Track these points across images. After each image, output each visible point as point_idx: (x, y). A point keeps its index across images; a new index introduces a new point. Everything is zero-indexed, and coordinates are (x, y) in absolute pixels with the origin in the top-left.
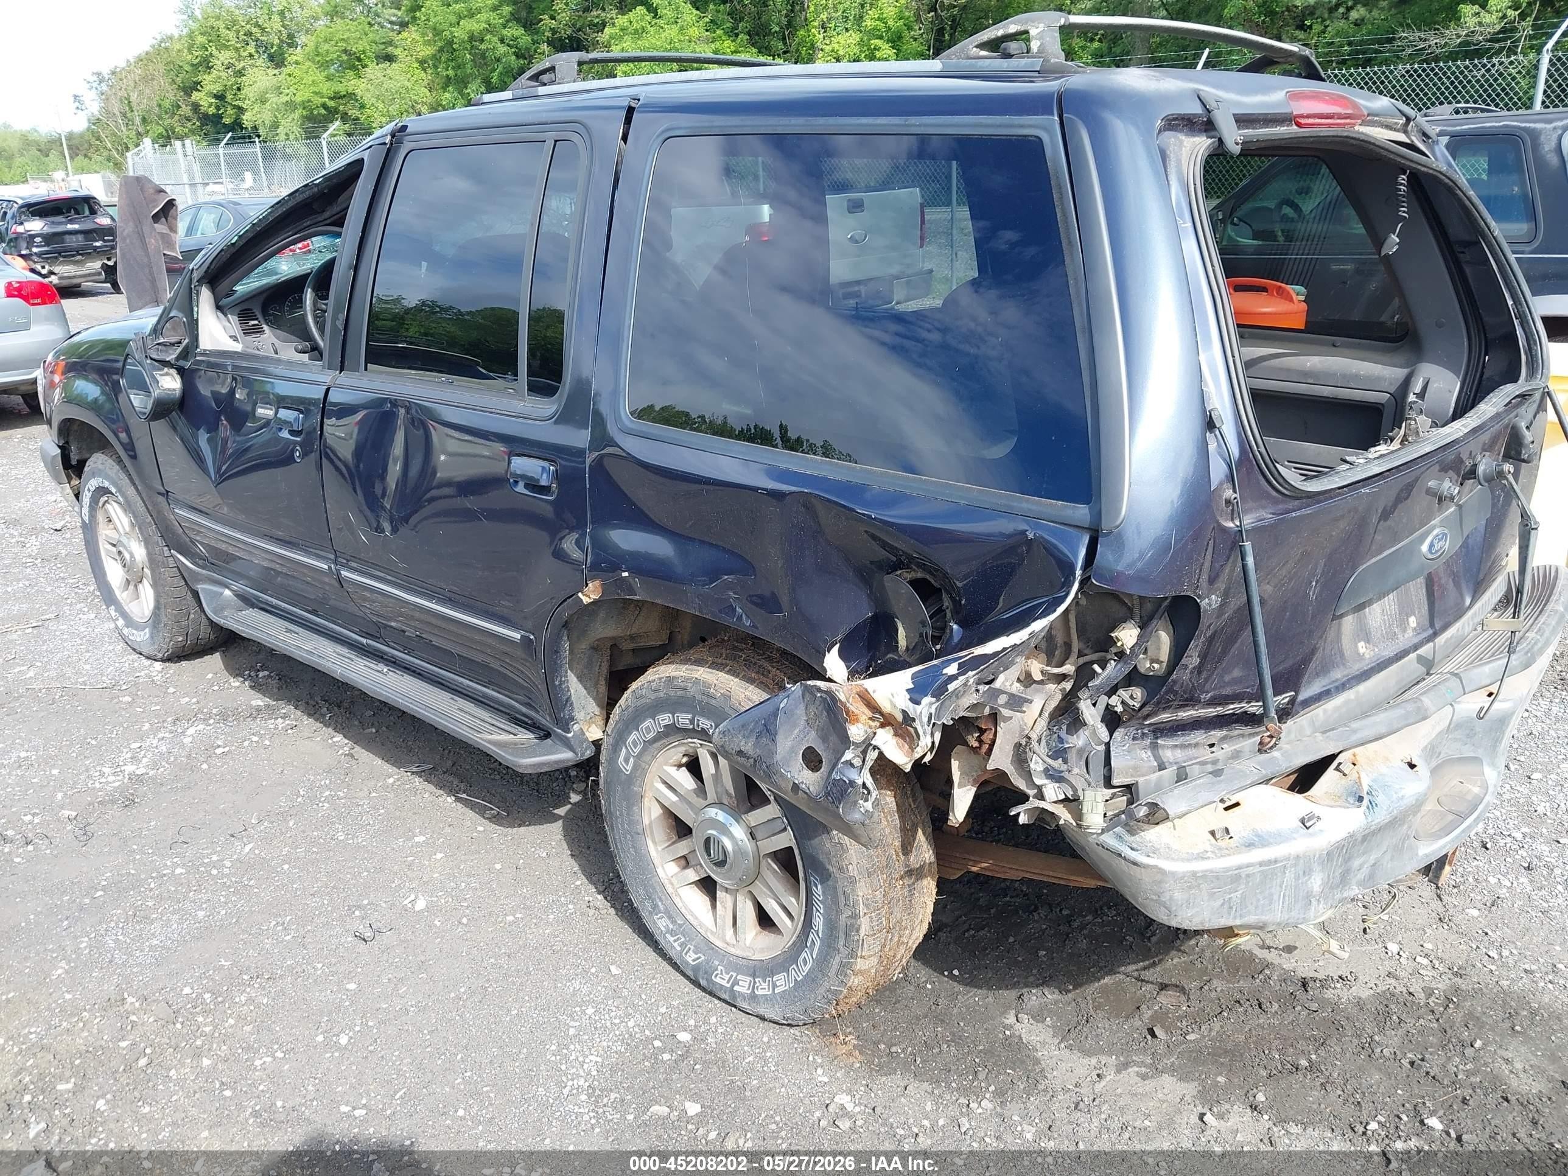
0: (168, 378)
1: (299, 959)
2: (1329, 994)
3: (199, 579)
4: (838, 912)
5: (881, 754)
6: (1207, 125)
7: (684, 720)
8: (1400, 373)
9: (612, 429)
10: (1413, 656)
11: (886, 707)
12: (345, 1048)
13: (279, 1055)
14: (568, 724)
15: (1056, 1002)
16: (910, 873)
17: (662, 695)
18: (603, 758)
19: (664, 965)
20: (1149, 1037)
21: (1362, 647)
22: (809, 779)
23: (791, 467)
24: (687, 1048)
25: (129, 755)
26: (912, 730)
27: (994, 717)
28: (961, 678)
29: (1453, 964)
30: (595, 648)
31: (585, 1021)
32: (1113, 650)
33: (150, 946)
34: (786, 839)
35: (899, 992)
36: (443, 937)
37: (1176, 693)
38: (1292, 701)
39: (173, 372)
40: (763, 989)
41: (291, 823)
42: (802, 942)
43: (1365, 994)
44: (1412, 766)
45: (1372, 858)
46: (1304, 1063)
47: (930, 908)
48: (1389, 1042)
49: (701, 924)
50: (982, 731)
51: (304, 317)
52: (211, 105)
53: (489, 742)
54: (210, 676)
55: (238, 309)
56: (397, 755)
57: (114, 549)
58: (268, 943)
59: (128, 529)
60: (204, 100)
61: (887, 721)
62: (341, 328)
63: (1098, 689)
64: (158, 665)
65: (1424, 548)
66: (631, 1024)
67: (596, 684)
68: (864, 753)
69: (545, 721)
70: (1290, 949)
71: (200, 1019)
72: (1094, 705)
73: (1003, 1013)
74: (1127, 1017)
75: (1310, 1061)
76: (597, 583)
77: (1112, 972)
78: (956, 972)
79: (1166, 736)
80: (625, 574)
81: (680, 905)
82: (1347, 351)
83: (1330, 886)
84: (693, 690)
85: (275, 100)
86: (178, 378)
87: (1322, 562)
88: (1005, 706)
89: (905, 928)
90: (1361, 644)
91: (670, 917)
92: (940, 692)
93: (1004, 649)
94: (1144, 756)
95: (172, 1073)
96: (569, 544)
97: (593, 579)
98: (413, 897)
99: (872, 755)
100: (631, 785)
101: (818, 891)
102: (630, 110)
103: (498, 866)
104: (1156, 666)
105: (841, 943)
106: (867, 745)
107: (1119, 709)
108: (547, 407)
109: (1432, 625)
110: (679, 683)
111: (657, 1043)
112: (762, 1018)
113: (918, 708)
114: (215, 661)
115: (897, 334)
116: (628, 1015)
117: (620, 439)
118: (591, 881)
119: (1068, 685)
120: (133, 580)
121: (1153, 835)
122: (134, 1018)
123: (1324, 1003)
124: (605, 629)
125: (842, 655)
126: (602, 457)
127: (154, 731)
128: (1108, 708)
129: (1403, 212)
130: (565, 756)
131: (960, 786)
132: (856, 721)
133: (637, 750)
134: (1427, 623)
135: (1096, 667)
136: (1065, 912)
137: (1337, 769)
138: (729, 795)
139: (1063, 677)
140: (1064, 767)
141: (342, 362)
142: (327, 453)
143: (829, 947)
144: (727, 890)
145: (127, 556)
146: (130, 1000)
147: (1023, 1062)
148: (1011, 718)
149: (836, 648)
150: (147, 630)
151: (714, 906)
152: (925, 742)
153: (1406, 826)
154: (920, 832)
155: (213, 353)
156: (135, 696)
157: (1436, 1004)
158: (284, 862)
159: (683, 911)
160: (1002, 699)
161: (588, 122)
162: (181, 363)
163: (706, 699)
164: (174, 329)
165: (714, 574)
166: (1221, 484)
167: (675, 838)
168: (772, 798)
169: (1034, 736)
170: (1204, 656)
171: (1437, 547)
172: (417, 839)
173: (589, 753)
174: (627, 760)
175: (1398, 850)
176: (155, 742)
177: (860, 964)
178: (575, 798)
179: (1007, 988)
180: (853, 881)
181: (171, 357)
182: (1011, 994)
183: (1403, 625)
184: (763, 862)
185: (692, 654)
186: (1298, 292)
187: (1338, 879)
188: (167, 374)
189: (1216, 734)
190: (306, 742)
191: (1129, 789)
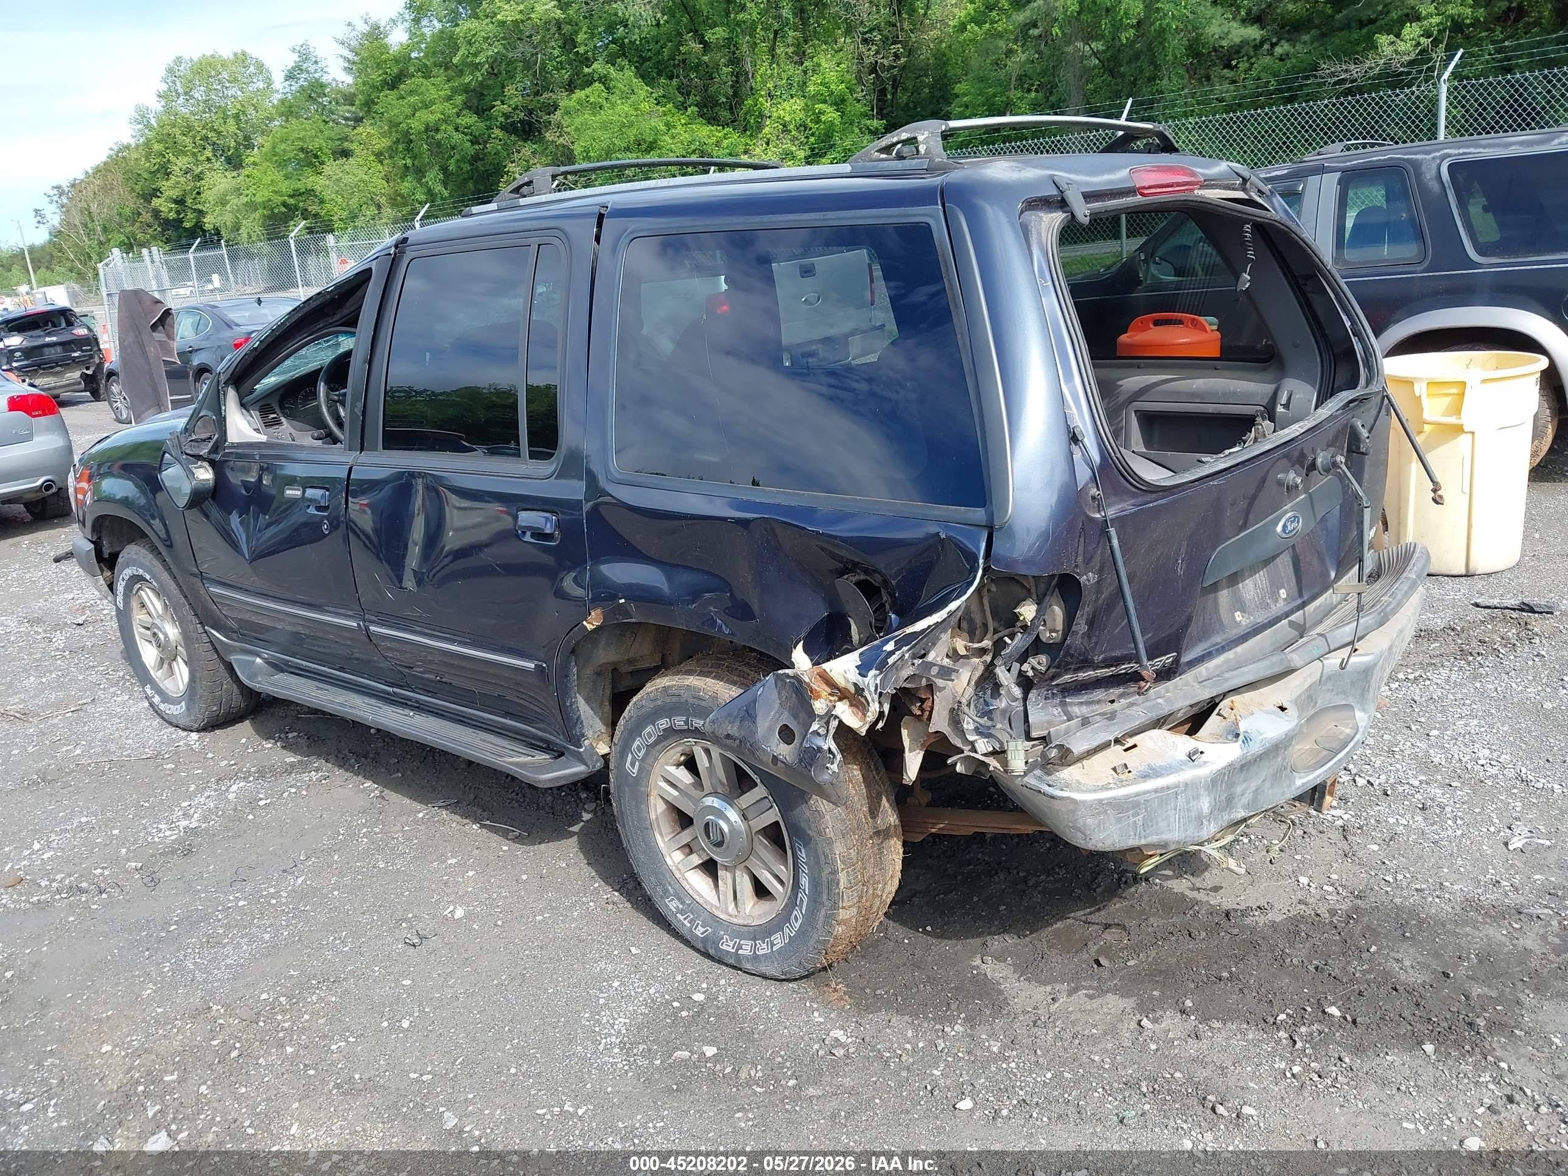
0: (202, 470)
1: (358, 964)
2: (1248, 921)
3: (232, 650)
4: (821, 871)
5: (841, 722)
6: (1062, 204)
7: (679, 722)
8: (1270, 388)
9: (602, 482)
10: (1285, 622)
11: (841, 682)
12: (408, 1030)
13: (351, 1039)
14: (579, 740)
15: (1016, 945)
16: (878, 833)
17: (659, 703)
18: (612, 766)
19: (678, 944)
20: (1095, 966)
21: (1238, 616)
22: (784, 751)
23: (752, 498)
24: (702, 1005)
25: (181, 813)
26: (863, 700)
27: (930, 687)
28: (898, 653)
29: (1355, 889)
30: (598, 674)
31: (612, 992)
32: (1019, 624)
33: (226, 965)
34: (773, 815)
35: (880, 947)
36: (481, 938)
37: (1072, 656)
38: (1177, 661)
39: (206, 464)
40: (763, 949)
41: (336, 858)
42: (793, 902)
43: (1279, 918)
44: (1282, 709)
45: (1253, 785)
46: (1225, 974)
47: (899, 866)
48: (1297, 955)
49: (706, 902)
50: (923, 701)
51: (318, 408)
52: (171, 210)
53: (511, 763)
54: (244, 740)
55: (258, 405)
56: (424, 793)
57: (148, 632)
58: (329, 955)
59: (160, 612)
60: (163, 205)
61: (842, 694)
62: (360, 414)
63: (1010, 656)
64: (194, 736)
65: (1279, 529)
66: (652, 991)
67: (601, 705)
68: (828, 723)
69: (559, 740)
70: (1216, 889)
71: (279, 1017)
72: (1009, 670)
73: (971, 958)
74: (1077, 952)
75: (1231, 973)
76: (599, 611)
77: (1063, 918)
78: (929, 928)
79: (1073, 695)
80: (623, 601)
81: (687, 887)
82: (1226, 373)
83: (1218, 808)
84: (685, 695)
85: (235, 201)
86: (211, 471)
87: (1185, 543)
88: (936, 676)
89: (878, 882)
90: (1238, 614)
91: (680, 899)
92: (882, 666)
93: (929, 627)
94: (1056, 712)
95: (261, 1061)
96: (568, 583)
97: (595, 608)
98: (451, 908)
99: (834, 724)
100: (638, 787)
101: (803, 854)
102: (601, 217)
103: (524, 877)
104: (1054, 635)
105: (825, 897)
106: (829, 716)
107: (1030, 673)
108: (546, 468)
109: (1301, 595)
110: (673, 691)
111: (676, 1004)
112: (765, 977)
113: (866, 680)
114: (246, 727)
115: (830, 386)
116: (649, 985)
117: (612, 489)
118: (607, 883)
119: (988, 658)
120: (167, 658)
121: (1067, 774)
122: (221, 1021)
123: (1244, 928)
124: (606, 654)
125: (806, 650)
126: (597, 505)
127: (201, 790)
128: (1021, 674)
129: (1251, 254)
130: (577, 770)
131: (910, 751)
132: (818, 697)
133: (641, 754)
134: (1296, 593)
135: (1007, 639)
136: (1022, 874)
137: (1219, 714)
138: (722, 784)
139: (983, 651)
140: (990, 723)
141: (362, 444)
142: (351, 527)
143: (815, 901)
144: (726, 868)
145: (161, 636)
146: (215, 1008)
147: (988, 994)
148: (944, 688)
149: (801, 644)
150: (183, 703)
151: (716, 885)
152: (874, 708)
153: (1280, 759)
154: (884, 800)
155: (240, 445)
156: (177, 764)
157: (1339, 921)
158: (334, 889)
159: (691, 892)
160: (934, 671)
161: (568, 229)
162: (212, 456)
163: (697, 702)
164: (204, 426)
165: (696, 594)
166: (1086, 484)
167: (679, 829)
168: (758, 781)
169: (964, 701)
170: (1091, 623)
171: (1290, 528)
172: (449, 862)
173: (599, 765)
174: (633, 765)
175: (1276, 777)
176: (202, 800)
177: (843, 915)
178: (586, 817)
179: (973, 937)
180: (830, 842)
181: (204, 452)
182: (978, 941)
183: (1275, 596)
184: (755, 839)
185: (683, 667)
186: (1210, 322)
187: (1224, 804)
188: (201, 467)
189: (1115, 692)
190: (339, 789)
191: (1044, 740)
